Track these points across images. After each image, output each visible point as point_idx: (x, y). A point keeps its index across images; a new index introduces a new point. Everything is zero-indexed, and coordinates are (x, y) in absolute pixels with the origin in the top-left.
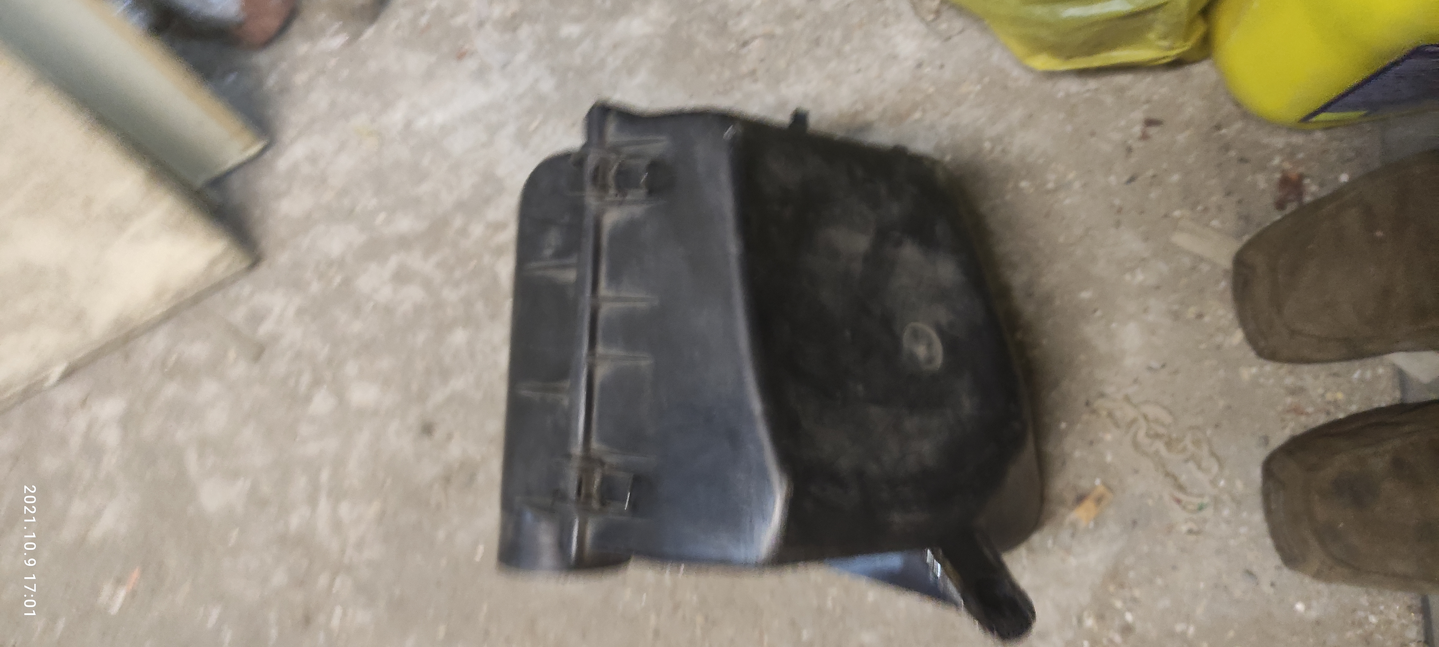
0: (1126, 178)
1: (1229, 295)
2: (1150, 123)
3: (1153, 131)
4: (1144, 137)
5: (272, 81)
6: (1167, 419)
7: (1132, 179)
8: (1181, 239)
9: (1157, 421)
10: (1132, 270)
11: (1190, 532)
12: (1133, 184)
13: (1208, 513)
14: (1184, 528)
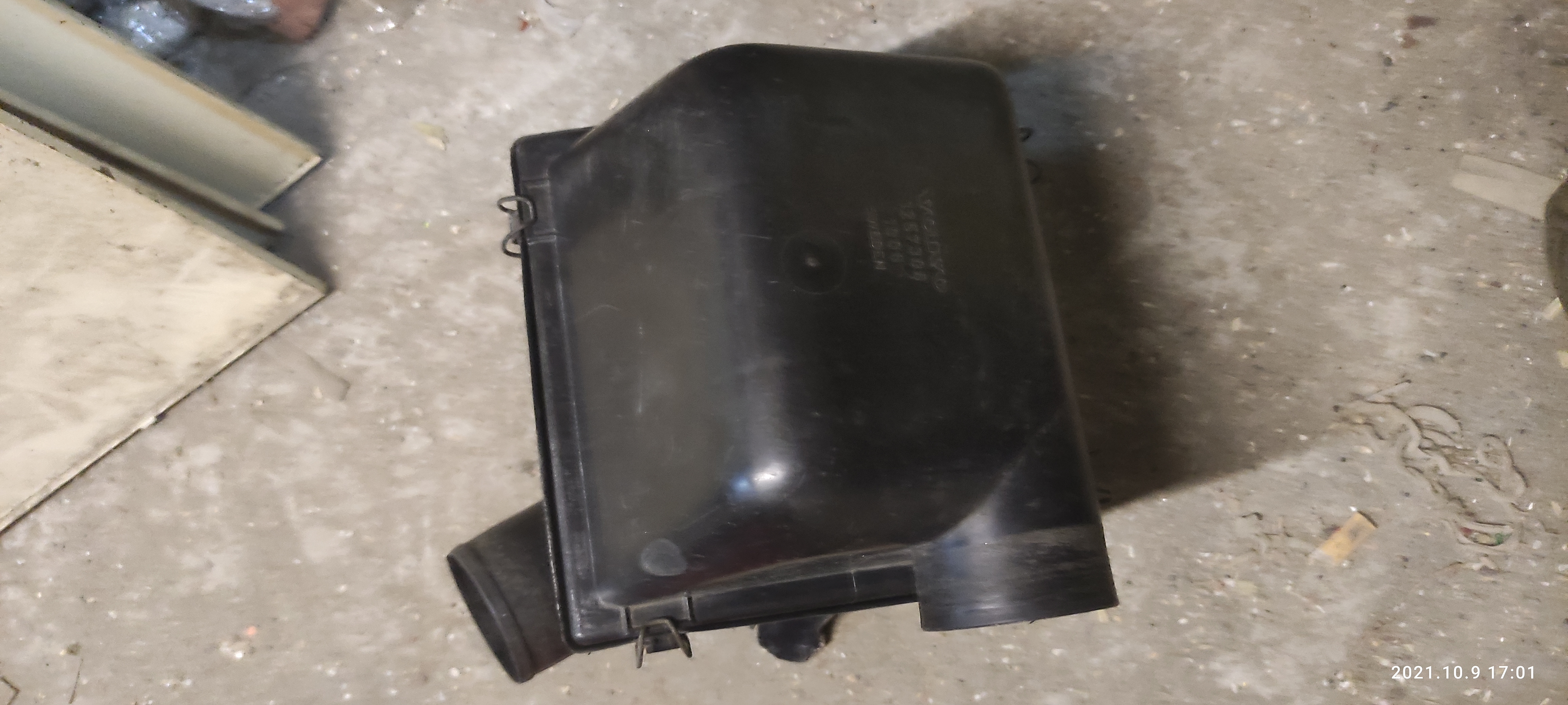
0: (1382, 103)
1: (1540, 253)
2: (1416, 22)
3: (1420, 34)
4: (1409, 43)
5: (323, 80)
6: (1450, 425)
7: (1391, 105)
8: (1465, 183)
9: (1434, 428)
10: (1394, 229)
11: (1485, 570)
12: (1393, 111)
13: (1510, 546)
14: (1476, 566)
